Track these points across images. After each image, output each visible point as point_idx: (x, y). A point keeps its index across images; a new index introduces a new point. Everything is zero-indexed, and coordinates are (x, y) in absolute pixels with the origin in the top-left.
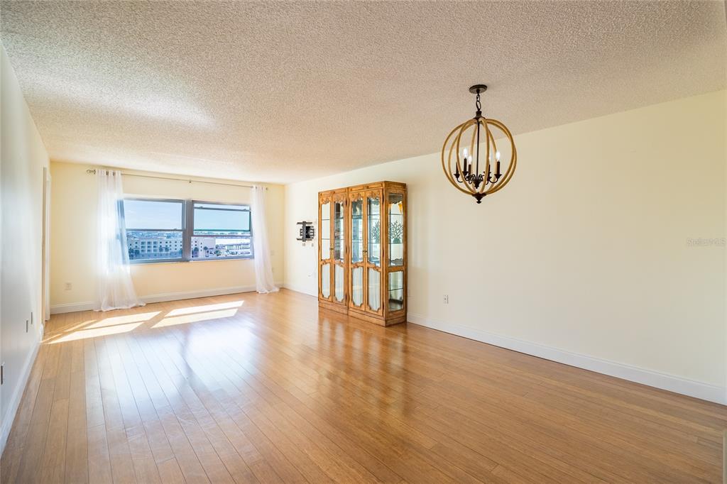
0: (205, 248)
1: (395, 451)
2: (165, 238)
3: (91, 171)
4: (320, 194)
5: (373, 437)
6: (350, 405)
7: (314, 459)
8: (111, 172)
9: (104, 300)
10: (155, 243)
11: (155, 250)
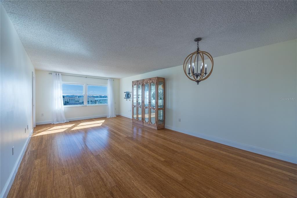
0: (91, 101)
1: (167, 182)
2: (77, 98)
3: (50, 73)
4: (133, 82)
5: (158, 175)
6: (148, 161)
7: (136, 185)
8: (57, 74)
9: (55, 120)
10: (74, 99)
11: (74, 102)
